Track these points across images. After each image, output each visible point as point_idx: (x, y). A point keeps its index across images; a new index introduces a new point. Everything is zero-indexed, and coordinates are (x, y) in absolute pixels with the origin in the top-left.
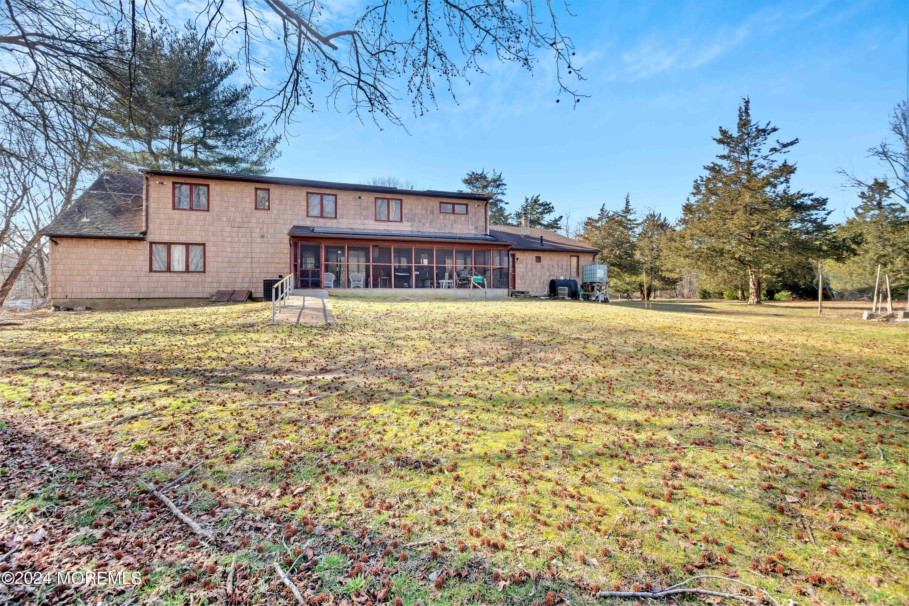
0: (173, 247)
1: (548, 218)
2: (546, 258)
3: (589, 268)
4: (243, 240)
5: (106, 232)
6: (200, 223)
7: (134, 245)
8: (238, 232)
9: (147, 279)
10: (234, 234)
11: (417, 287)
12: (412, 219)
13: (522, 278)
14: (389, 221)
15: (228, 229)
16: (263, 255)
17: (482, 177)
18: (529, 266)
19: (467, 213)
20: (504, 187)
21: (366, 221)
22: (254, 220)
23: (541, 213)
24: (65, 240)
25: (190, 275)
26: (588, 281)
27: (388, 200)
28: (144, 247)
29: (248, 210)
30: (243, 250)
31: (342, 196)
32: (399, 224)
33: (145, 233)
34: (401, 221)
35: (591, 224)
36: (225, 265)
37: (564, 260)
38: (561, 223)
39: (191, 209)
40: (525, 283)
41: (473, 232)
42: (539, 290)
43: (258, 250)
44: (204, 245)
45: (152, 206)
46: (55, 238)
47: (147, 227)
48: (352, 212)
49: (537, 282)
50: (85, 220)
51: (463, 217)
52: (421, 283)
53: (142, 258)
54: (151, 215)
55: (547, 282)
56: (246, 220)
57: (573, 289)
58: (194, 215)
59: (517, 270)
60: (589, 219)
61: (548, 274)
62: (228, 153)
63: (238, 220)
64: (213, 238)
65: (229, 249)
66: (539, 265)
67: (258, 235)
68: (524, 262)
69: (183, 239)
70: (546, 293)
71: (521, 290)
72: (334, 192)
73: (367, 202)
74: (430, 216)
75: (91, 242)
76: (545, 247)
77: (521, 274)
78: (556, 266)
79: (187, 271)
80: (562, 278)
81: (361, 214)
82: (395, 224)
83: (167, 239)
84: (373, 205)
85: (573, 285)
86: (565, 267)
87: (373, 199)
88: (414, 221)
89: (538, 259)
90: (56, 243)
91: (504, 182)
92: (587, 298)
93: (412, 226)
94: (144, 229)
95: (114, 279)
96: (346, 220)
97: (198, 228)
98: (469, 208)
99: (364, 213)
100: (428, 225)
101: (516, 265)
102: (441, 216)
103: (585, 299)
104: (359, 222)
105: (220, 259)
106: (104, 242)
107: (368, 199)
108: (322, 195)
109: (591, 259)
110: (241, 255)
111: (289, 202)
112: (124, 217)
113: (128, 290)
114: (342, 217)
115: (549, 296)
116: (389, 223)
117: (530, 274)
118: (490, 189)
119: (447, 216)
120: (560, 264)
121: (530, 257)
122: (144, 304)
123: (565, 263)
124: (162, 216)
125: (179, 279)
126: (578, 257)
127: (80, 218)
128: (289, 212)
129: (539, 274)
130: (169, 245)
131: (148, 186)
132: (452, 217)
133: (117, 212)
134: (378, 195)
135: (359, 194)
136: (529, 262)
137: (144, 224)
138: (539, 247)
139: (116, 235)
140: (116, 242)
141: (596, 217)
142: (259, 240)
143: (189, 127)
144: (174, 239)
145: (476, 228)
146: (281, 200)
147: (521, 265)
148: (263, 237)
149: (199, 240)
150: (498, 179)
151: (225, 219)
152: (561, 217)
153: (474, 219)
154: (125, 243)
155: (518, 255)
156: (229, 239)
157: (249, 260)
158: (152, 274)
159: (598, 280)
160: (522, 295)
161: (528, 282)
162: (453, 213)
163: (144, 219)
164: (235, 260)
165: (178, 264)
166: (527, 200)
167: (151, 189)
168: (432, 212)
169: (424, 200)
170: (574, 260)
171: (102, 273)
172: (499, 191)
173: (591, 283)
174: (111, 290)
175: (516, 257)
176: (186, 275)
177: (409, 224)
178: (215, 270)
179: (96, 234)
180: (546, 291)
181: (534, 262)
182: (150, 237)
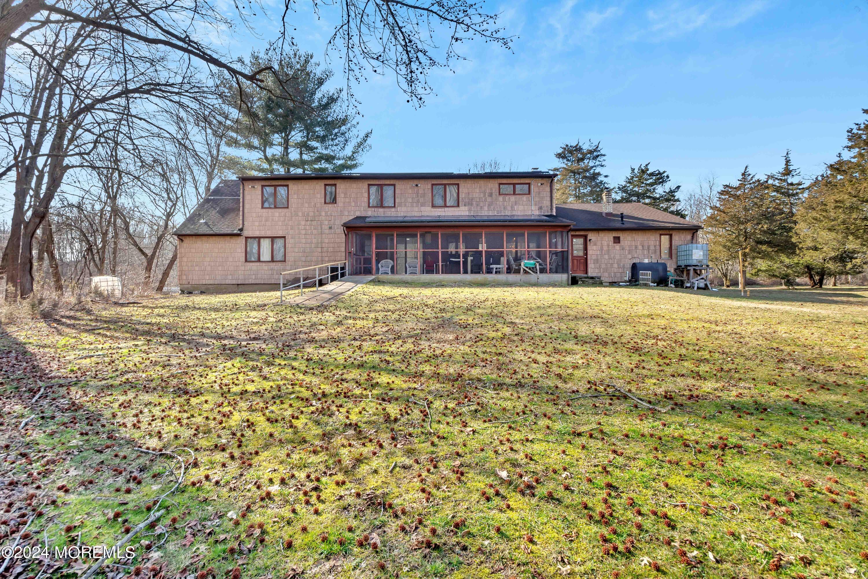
0: (262, 240)
1: (660, 190)
2: (627, 239)
3: (684, 248)
4: (315, 232)
5: (216, 230)
6: (282, 219)
7: (234, 240)
8: (311, 225)
9: (243, 268)
10: (308, 227)
11: (472, 272)
12: (469, 203)
13: (596, 261)
14: (445, 206)
15: (303, 223)
16: (331, 245)
17: (578, 149)
18: (605, 248)
19: (529, 193)
20: (604, 158)
21: (423, 208)
22: (323, 214)
23: (651, 184)
24: (188, 238)
25: (274, 264)
26: (682, 263)
27: (445, 185)
28: (242, 240)
29: (318, 205)
30: (314, 241)
31: (400, 185)
32: (455, 209)
33: (241, 230)
34: (458, 206)
35: (727, 193)
36: (301, 255)
37: (651, 239)
38: (677, 195)
39: (275, 207)
40: (600, 268)
41: (537, 213)
42: (618, 275)
43: (326, 241)
44: (284, 237)
45: (247, 206)
46: (181, 236)
47: (243, 224)
48: (410, 200)
49: (616, 266)
50: (202, 221)
51: (525, 198)
52: (477, 269)
53: (239, 250)
54: (246, 215)
55: (629, 266)
56: (317, 213)
57: (661, 273)
58: (277, 213)
59: (590, 252)
60: (727, 186)
61: (630, 256)
62: (325, 152)
63: (311, 214)
64: (291, 232)
65: (304, 241)
66: (617, 246)
67: (327, 227)
68: (599, 243)
69: (269, 234)
70: (627, 279)
71: (594, 275)
72: (392, 182)
73: (424, 190)
74: (489, 199)
75: (204, 239)
76: (626, 226)
77: (594, 257)
78: (640, 247)
79: (273, 261)
80: (646, 261)
81: (418, 201)
82: (453, 209)
83: (257, 234)
84: (430, 191)
85: (660, 268)
86: (652, 248)
87: (430, 186)
88: (472, 204)
89: (617, 240)
90: (182, 240)
91: (602, 152)
92: (679, 285)
93: (470, 210)
94: (241, 227)
95: (220, 268)
96: (404, 209)
97: (280, 223)
98: (532, 187)
99: (421, 200)
100: (486, 208)
101: (589, 247)
102: (501, 198)
103: (676, 286)
104: (416, 209)
105: (296, 250)
106: (214, 238)
107: (425, 186)
108: (381, 186)
109: (689, 237)
110: (313, 246)
111: (353, 195)
112: (229, 217)
113: (230, 277)
114: (400, 205)
115: (630, 281)
116: (446, 209)
117: (606, 257)
118: (586, 161)
119: (507, 198)
120: (646, 244)
121: (607, 238)
122: (241, 288)
123: (652, 243)
124: (254, 215)
125: (266, 268)
126: (671, 236)
127: (199, 220)
128: (353, 204)
129: (617, 257)
130: (259, 238)
131: (244, 190)
132: (513, 198)
133: (224, 213)
134: (435, 182)
135: (416, 182)
136: (605, 243)
137: (241, 222)
138: (618, 225)
139: (222, 232)
140: (222, 239)
141: (736, 183)
142: (327, 231)
143: (293, 133)
144: (263, 234)
145: (540, 208)
146: (345, 194)
147: (595, 248)
148: (330, 228)
149: (280, 234)
150: (595, 150)
151: (300, 214)
152: (678, 187)
153: (537, 199)
154: (228, 238)
155: (591, 236)
156: (303, 232)
157: (320, 250)
158: (248, 264)
159: (695, 263)
160: (591, 281)
161: (603, 266)
162: (514, 193)
163: (241, 218)
164: (308, 250)
165: (266, 256)
166: (633, 170)
167: (246, 192)
168: (491, 195)
169: (482, 182)
170: (665, 239)
171: (213, 264)
172: (597, 163)
173: (687, 266)
174: (219, 277)
175: (589, 238)
176: (271, 264)
177: (466, 208)
178: (293, 259)
179: (208, 233)
180: (627, 276)
181: (611, 243)
182: (246, 233)
